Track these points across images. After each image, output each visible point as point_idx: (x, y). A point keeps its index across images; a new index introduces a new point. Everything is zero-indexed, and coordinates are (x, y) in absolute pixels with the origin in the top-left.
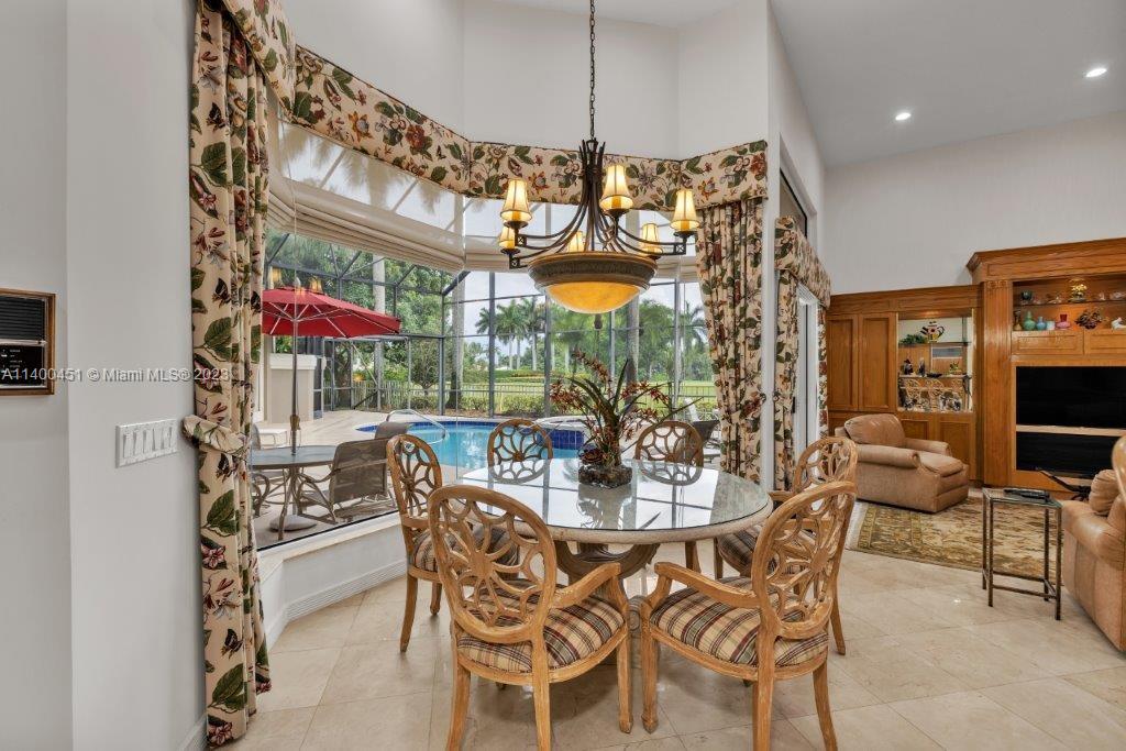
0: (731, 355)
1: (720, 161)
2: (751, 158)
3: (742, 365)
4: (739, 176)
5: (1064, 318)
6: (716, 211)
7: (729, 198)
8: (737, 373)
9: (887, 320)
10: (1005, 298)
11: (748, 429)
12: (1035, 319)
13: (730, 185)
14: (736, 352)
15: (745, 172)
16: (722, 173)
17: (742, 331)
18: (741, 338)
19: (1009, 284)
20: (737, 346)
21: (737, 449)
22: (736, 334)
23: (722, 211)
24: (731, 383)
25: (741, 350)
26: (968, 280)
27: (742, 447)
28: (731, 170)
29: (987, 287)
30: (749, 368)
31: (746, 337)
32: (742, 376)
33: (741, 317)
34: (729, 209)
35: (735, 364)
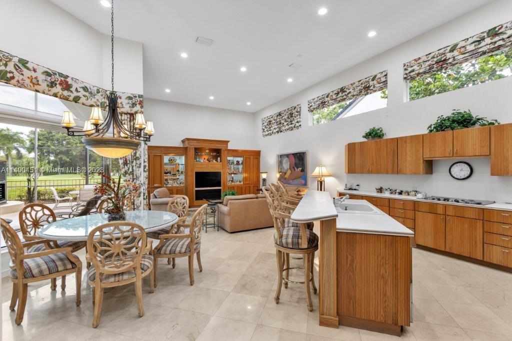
0: (131, 170)
1: (126, 97)
2: (139, 100)
3: (135, 174)
4: (134, 105)
5: (205, 159)
6: (123, 115)
7: (129, 112)
8: (133, 176)
9: (161, 156)
10: (192, 152)
11: (137, 197)
12: (199, 158)
13: (130, 107)
14: (132, 169)
15: (136, 104)
16: (127, 101)
17: (135, 161)
18: (134, 164)
19: (194, 148)
20: (133, 167)
21: (134, 204)
22: (132, 162)
23: (126, 115)
24: (131, 180)
25: (134, 168)
26: (181, 145)
27: (135, 203)
28: (130, 101)
29: (189, 148)
30: (137, 175)
31: (136, 164)
32: (135, 177)
33: (134, 156)
34: (129, 116)
35: (132, 173)
